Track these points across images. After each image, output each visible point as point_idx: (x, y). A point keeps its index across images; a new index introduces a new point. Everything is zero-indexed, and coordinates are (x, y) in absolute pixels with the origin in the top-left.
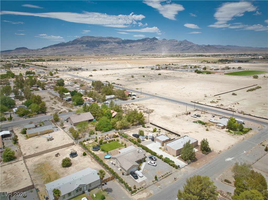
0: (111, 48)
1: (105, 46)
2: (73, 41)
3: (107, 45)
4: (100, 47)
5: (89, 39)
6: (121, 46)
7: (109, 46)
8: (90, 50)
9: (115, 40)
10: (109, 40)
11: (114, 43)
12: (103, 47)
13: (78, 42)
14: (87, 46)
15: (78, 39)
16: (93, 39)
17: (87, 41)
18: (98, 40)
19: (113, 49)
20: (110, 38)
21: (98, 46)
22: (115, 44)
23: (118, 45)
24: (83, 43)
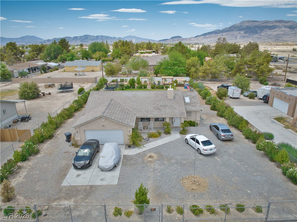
0: (278, 34)
1: (269, 32)
2: (230, 27)
3: (273, 30)
4: (263, 34)
5: (250, 24)
6: (294, 32)
7: (275, 32)
8: (249, 37)
9: (286, 24)
10: (277, 24)
11: (283, 29)
12: (267, 33)
13: (236, 28)
14: (245, 33)
15: (235, 25)
16: (254, 24)
17: (247, 26)
18: (262, 25)
19: (281, 36)
20: (279, 21)
21: (260, 33)
22: (285, 29)
23: (289, 30)
24: (241, 30)
